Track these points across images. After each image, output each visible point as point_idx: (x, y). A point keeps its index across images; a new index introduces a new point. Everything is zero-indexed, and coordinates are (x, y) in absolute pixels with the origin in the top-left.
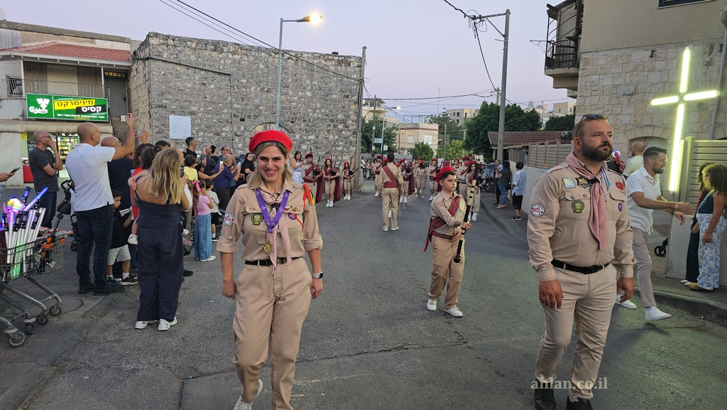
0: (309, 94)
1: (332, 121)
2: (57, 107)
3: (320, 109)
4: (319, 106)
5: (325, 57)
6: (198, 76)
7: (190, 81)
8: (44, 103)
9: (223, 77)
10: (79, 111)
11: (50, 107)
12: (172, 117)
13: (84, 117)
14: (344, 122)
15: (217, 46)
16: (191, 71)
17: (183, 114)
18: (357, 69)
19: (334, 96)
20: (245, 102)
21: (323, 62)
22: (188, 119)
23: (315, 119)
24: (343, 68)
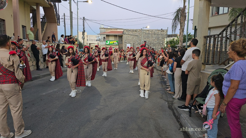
0: (154, 38)
1: (159, 44)
2: (110, 43)
3: (157, 41)
4: (156, 41)
5: (159, 30)
6: (132, 36)
7: (131, 38)
8: (108, 42)
9: (137, 36)
10: (114, 43)
11: (109, 43)
12: (127, 44)
13: (114, 44)
14: (162, 44)
15: (136, 31)
16: (131, 36)
17: (129, 44)
18: (166, 32)
19: (160, 38)
20: (141, 41)
21: (158, 31)
22: (130, 44)
23: (155, 43)
24: (163, 32)
